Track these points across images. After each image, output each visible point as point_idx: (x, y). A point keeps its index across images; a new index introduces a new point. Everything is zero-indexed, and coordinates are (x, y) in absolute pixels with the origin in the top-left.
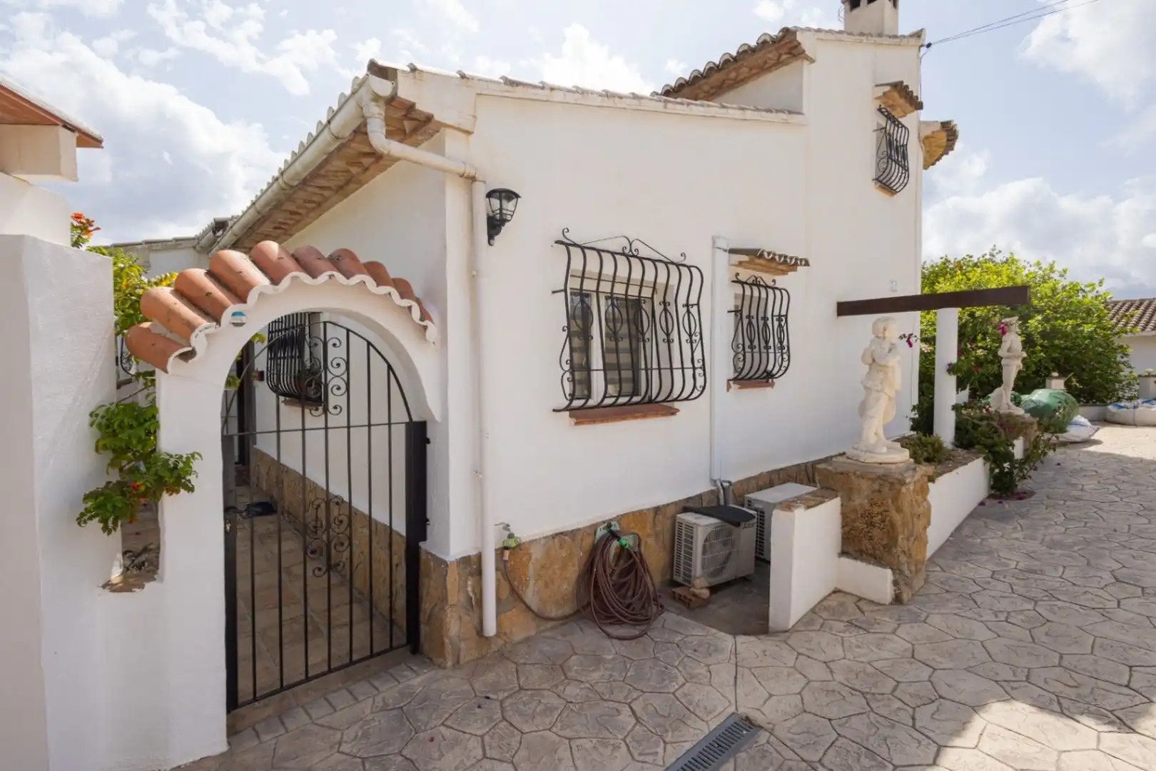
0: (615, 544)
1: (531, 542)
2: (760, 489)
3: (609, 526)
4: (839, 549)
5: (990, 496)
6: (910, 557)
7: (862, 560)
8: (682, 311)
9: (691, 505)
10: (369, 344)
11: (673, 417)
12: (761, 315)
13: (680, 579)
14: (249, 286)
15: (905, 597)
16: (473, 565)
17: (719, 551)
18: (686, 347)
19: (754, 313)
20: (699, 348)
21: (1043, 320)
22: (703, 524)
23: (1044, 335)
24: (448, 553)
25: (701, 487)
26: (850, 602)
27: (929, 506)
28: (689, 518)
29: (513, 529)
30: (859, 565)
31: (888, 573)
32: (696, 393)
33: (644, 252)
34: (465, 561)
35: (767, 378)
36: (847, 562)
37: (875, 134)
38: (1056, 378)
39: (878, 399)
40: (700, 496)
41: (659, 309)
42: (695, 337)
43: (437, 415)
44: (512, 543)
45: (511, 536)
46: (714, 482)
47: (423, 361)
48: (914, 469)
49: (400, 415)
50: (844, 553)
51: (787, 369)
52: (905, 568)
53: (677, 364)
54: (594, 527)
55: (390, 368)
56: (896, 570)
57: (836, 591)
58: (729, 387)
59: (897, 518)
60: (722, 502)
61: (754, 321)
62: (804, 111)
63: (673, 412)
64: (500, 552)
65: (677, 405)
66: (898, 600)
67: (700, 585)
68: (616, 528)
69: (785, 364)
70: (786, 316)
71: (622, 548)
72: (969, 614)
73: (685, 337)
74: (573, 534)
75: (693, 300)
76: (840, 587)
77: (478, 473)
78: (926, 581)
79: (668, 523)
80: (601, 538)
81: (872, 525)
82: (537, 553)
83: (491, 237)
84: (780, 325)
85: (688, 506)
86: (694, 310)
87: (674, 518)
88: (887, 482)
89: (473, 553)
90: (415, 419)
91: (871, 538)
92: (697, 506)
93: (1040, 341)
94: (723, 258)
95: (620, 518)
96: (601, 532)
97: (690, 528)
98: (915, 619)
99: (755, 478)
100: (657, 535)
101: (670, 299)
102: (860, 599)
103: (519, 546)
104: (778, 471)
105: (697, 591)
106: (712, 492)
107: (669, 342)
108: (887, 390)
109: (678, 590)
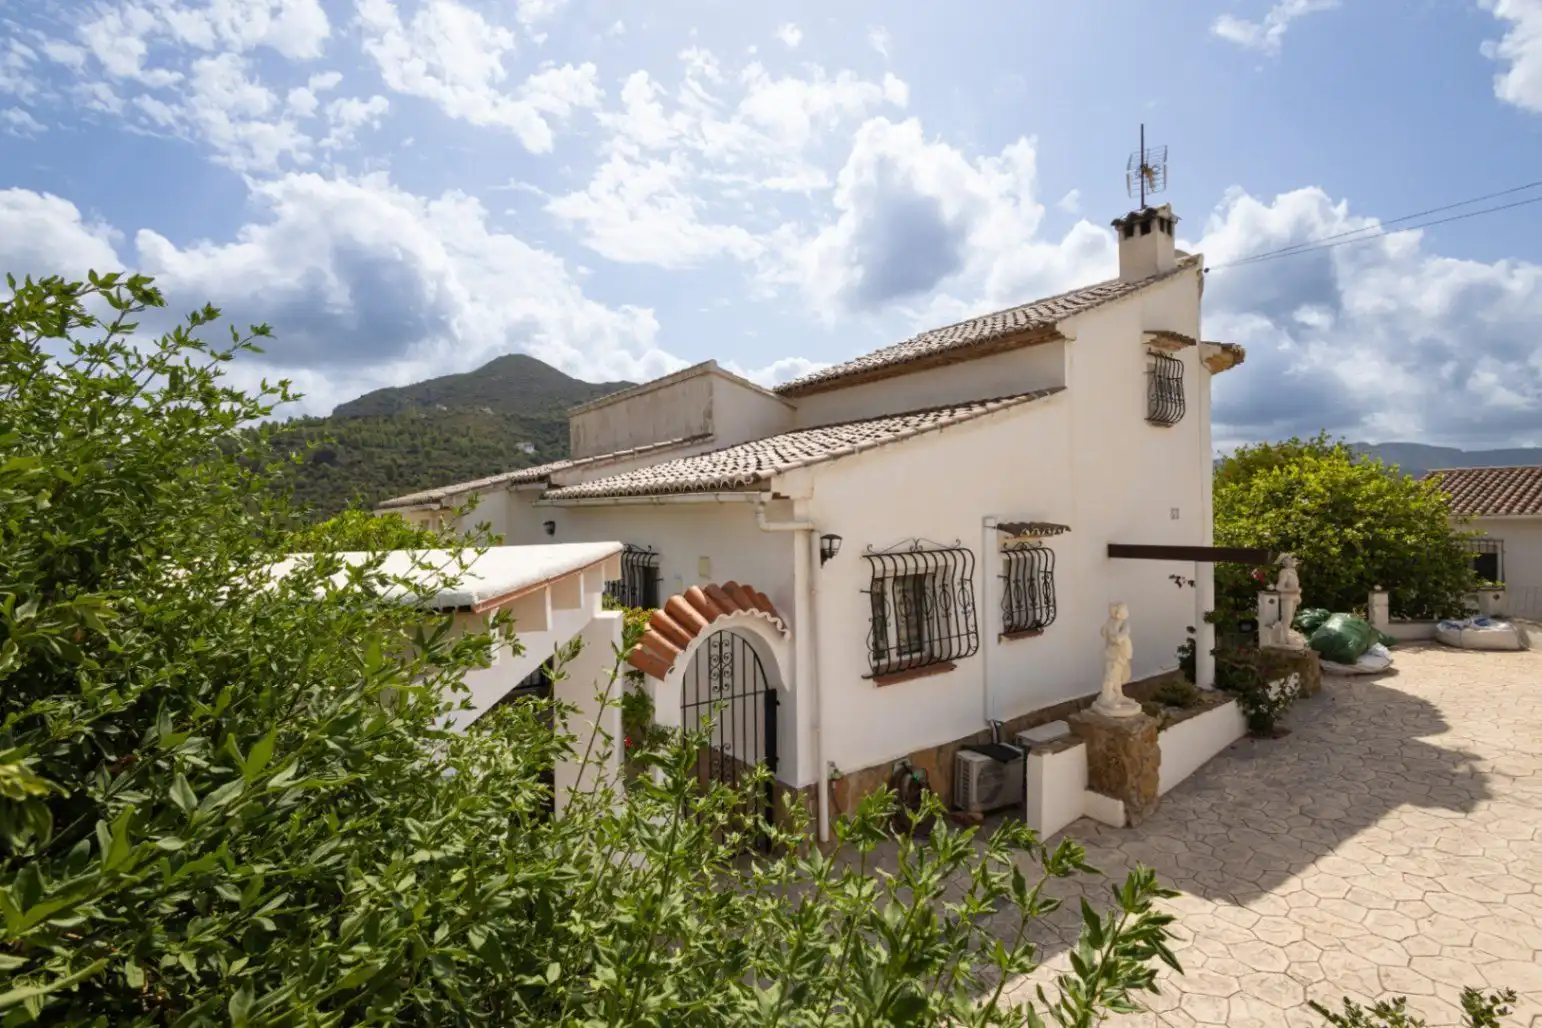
0: (909, 776)
1: (850, 775)
2: (1032, 726)
3: (903, 764)
4: (1086, 783)
5: (1246, 736)
6: (1139, 791)
7: (1103, 793)
8: (958, 588)
9: (966, 743)
10: (744, 641)
11: (951, 673)
12: (1028, 576)
13: (959, 805)
14: (699, 627)
15: (1134, 823)
16: (813, 791)
17: (993, 783)
18: (962, 618)
19: (1020, 577)
20: (972, 616)
21: (1365, 527)
22: (977, 760)
23: (1366, 543)
24: (796, 783)
25: (976, 727)
26: (1092, 824)
27: (1159, 751)
28: (965, 755)
29: (837, 765)
30: (1100, 797)
31: (1120, 804)
32: (971, 652)
33: (926, 546)
34: (808, 788)
35: (1036, 628)
36: (1091, 794)
37: (1145, 377)
38: (1378, 592)
39: (1113, 667)
40: (976, 736)
41: (939, 591)
42: (969, 607)
43: (787, 686)
44: (837, 776)
45: (836, 771)
46: (988, 723)
47: (779, 651)
48: (1143, 722)
49: (761, 687)
50: (1090, 787)
51: (1054, 619)
52: (1135, 800)
53: (954, 632)
54: (892, 764)
55: (756, 655)
56: (1127, 801)
57: (1084, 817)
58: (1000, 640)
59: (1126, 761)
60: (995, 742)
61: (1021, 584)
62: (1066, 384)
63: (952, 668)
64: (831, 781)
65: (955, 662)
66: (1128, 824)
67: (976, 808)
68: (909, 764)
69: (1052, 615)
70: (1051, 573)
71: (913, 779)
72: (1177, 836)
73: (960, 609)
74: (877, 768)
75: (967, 576)
76: (1087, 814)
77: (815, 727)
78: (1156, 810)
79: (949, 759)
80: (897, 773)
81: (1109, 766)
82: (853, 783)
83: (822, 563)
84: (1046, 582)
85: (966, 744)
86: (967, 586)
87: (954, 756)
88: (1119, 732)
89: (813, 783)
90: (770, 688)
91: (1108, 777)
92: (973, 743)
93: (1361, 551)
94: (993, 534)
95: (912, 756)
96: (897, 767)
97: (967, 764)
98: (1137, 838)
99: (1026, 717)
100: (940, 769)
101: (948, 581)
102: (1100, 823)
103: (843, 778)
104: (1048, 709)
105: (972, 814)
106: (987, 731)
107: (947, 616)
108: (1120, 659)
109: (959, 814)
